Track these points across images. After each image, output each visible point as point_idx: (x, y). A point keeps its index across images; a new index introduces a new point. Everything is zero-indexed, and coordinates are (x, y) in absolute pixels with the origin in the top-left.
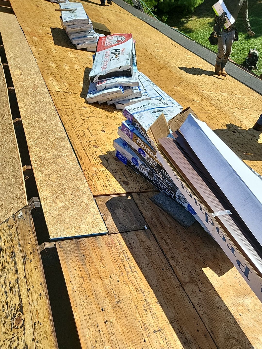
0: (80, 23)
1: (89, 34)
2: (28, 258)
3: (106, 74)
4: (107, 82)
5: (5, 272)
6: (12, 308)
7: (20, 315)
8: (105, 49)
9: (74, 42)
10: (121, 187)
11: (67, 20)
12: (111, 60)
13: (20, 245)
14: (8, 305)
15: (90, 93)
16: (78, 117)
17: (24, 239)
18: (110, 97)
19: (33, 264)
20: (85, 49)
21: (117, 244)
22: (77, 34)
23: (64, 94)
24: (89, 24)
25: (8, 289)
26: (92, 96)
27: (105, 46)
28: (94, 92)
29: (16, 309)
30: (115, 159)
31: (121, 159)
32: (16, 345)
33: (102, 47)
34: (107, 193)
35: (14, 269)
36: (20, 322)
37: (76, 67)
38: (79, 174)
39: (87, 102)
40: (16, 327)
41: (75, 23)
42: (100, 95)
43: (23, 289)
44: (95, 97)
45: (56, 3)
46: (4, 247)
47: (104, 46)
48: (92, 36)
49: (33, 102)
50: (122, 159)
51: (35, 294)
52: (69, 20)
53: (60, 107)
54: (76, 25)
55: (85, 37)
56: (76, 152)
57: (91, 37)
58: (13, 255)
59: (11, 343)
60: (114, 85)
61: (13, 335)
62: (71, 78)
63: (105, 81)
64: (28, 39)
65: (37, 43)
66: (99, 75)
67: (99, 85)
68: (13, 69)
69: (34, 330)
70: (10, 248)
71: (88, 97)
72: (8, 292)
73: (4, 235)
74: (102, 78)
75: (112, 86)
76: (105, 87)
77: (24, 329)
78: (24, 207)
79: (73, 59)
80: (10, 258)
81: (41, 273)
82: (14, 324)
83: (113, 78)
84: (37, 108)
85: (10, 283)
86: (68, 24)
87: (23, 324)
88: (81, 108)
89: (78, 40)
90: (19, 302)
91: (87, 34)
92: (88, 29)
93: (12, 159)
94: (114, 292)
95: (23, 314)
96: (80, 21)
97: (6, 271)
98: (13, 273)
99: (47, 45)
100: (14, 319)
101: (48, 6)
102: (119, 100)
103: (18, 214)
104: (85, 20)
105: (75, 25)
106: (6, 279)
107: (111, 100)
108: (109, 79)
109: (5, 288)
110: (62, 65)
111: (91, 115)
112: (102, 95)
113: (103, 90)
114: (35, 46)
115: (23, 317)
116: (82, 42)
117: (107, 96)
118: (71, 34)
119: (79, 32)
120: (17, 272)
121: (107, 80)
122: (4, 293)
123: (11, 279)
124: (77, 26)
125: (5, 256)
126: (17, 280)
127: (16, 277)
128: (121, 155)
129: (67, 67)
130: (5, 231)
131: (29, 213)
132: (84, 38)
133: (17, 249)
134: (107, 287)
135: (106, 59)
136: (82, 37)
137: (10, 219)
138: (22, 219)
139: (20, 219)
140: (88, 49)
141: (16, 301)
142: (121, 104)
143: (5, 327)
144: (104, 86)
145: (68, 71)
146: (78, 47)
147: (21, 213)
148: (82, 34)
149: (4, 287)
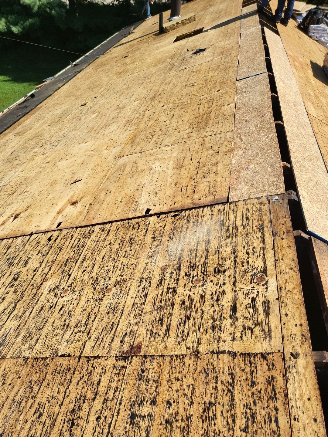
2: (280, 236)
5: (249, 237)
6: (254, 268)
7: (263, 276)
13: (271, 222)
14: (250, 263)
17: (277, 219)
19: (285, 242)
23: (321, 122)
25: (250, 251)
29: (259, 270)
32: (255, 296)
35: (260, 239)
36: (262, 281)
40: (257, 283)
43: (269, 258)
45: (317, 41)
46: (250, 218)
49: (293, 115)
51: (283, 266)
53: (316, 130)
58: (261, 228)
59: (248, 292)
61: (252, 287)
64: (290, 62)
65: (298, 68)
68: (278, 81)
69: (279, 292)
70: (258, 221)
72: (250, 254)
73: (252, 209)
77: (267, 288)
78: (281, 194)
80: (257, 228)
82: (255, 280)
84: (297, 121)
85: (254, 247)
87: (266, 284)
90: (263, 265)
93: (270, 152)
95: (267, 276)
98: (259, 241)
99: (306, 74)
100: (256, 276)
101: (309, 41)
103: (272, 198)
106: (250, 243)
109: (248, 249)
110: (319, 97)
115: (266, 279)
120: (264, 242)
122: (246, 253)
123: (255, 245)
125: (251, 225)
126: (264, 249)
127: (262, 245)
129: (324, 100)
130: (255, 206)
131: (286, 201)
133: (267, 224)
137: (262, 198)
138: (276, 203)
139: (274, 202)
141: (259, 264)
143: (244, 279)
145: (325, 105)
147: (277, 197)
149: (246, 248)
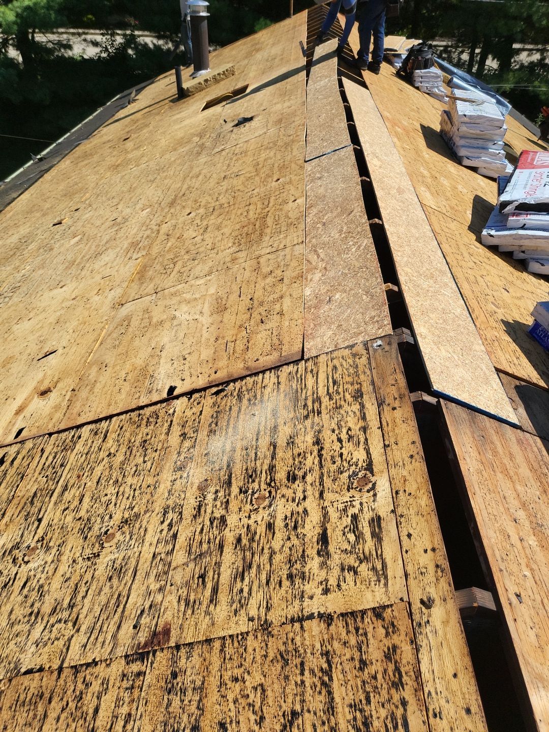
0: (488, 123)
1: (494, 147)
2: (389, 405)
3: (533, 203)
4: (529, 217)
5: (339, 413)
6: (351, 463)
7: (367, 476)
8: (533, 168)
9: (462, 152)
10: (538, 377)
11: (466, 114)
12: (545, 186)
13: (373, 383)
14: (344, 457)
15: (490, 228)
16: (466, 255)
17: (383, 377)
18: (526, 243)
19: (398, 413)
20: (474, 169)
21: (535, 449)
22: (472, 141)
23: (444, 216)
24: (502, 129)
25: (344, 436)
26: (493, 232)
27: (534, 163)
28: (498, 228)
29: (360, 465)
30: (527, 335)
31: (538, 339)
32: (357, 512)
33: (527, 164)
34: (516, 374)
35: (358, 413)
36: (366, 484)
37: (460, 187)
38: (471, 329)
39: (479, 240)
40: (358, 489)
41: (478, 121)
42: (511, 235)
43: (375, 443)
44: (499, 236)
45: (428, 94)
46: (340, 381)
47: (532, 164)
48: (498, 152)
49: (398, 208)
50: (541, 339)
51: (399, 454)
52: (469, 114)
53: (437, 229)
54: (478, 125)
55: (485, 148)
56: (465, 299)
57: (495, 151)
58: (358, 395)
59: (345, 506)
60: (543, 225)
61: (350, 497)
62: (453, 200)
63: (527, 214)
64: (388, 127)
65: (401, 136)
66: (521, 201)
67: (515, 218)
68: (370, 157)
69: (395, 499)
70: (352, 384)
71: (485, 232)
72: (344, 440)
73: (342, 365)
74: (524, 208)
75: (538, 227)
76: (525, 225)
77: (375, 495)
78: (385, 336)
79: (456, 176)
80: (352, 397)
81: (414, 429)
82: (354, 484)
83: (545, 213)
84: (404, 217)
85: (350, 429)
86: (466, 119)
87: (373, 488)
88: (470, 246)
89: (469, 150)
90: (365, 457)
91: (490, 144)
92: (495, 138)
93: (364, 270)
94: (533, 508)
95: (373, 475)
96: (488, 120)
97: (342, 412)
98: (356, 418)
99: (415, 144)
100: (355, 478)
101: (417, 95)
102: (538, 256)
103: (372, 344)
104: (498, 120)
105: (476, 125)
106: (342, 423)
107: (523, 252)
108: (535, 214)
109: (340, 434)
110: (438, 178)
111: (486, 260)
112: (514, 237)
113: (518, 229)
114: (399, 139)
115: (373, 479)
116: (476, 155)
117: (523, 241)
118: (461, 137)
119: (476, 138)
120: (364, 418)
121: (530, 214)
122: (336, 441)
123: (350, 425)
124: (479, 127)
125: (342, 393)
126: (364, 429)
127: (361, 423)
128: (542, 330)
129: (446, 182)
130: (346, 360)
131: (395, 346)
132: (481, 151)
133: (367, 388)
134: (521, 496)
135: (535, 183)
136: (478, 148)
137: (356, 346)
138: (380, 351)
139: (375, 351)
140: (480, 171)
141: (360, 455)
142: (541, 264)
143: (336, 484)
144: (524, 222)
145: (449, 189)
146: (466, 162)
147: (379, 342)
148: (480, 142)
149: (337, 432)
